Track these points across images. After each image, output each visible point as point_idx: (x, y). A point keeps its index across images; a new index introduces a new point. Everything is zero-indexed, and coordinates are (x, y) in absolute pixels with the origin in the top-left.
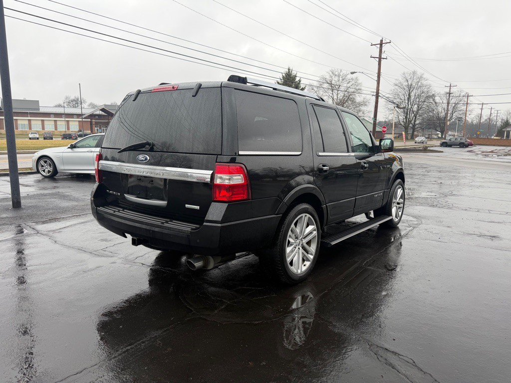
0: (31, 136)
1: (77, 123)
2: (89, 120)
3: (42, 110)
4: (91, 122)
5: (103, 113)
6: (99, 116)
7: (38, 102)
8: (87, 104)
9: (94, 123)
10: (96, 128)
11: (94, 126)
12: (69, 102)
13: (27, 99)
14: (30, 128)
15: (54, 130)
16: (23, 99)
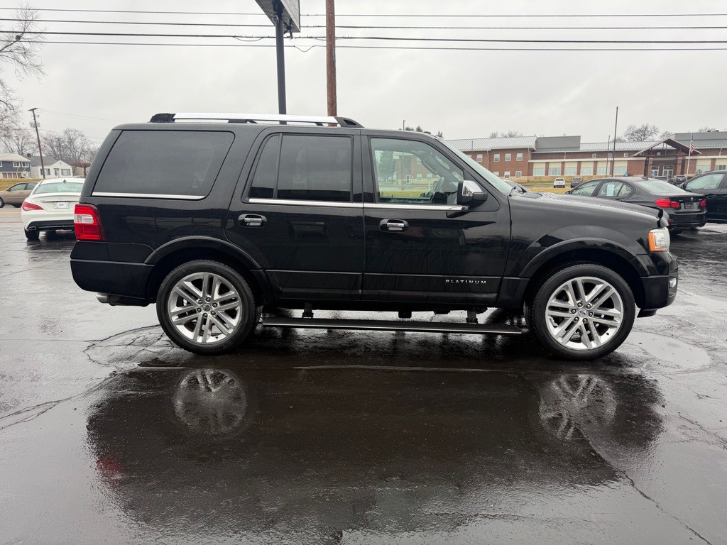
0: (556, 183)
1: (626, 164)
2: (645, 158)
3: (583, 149)
4: (646, 162)
5: (669, 147)
6: (663, 151)
7: (579, 137)
8: (660, 134)
9: (650, 163)
10: (654, 171)
11: (650, 167)
12: (632, 135)
13: (567, 135)
14: (563, 173)
15: (592, 175)
16: (562, 136)
